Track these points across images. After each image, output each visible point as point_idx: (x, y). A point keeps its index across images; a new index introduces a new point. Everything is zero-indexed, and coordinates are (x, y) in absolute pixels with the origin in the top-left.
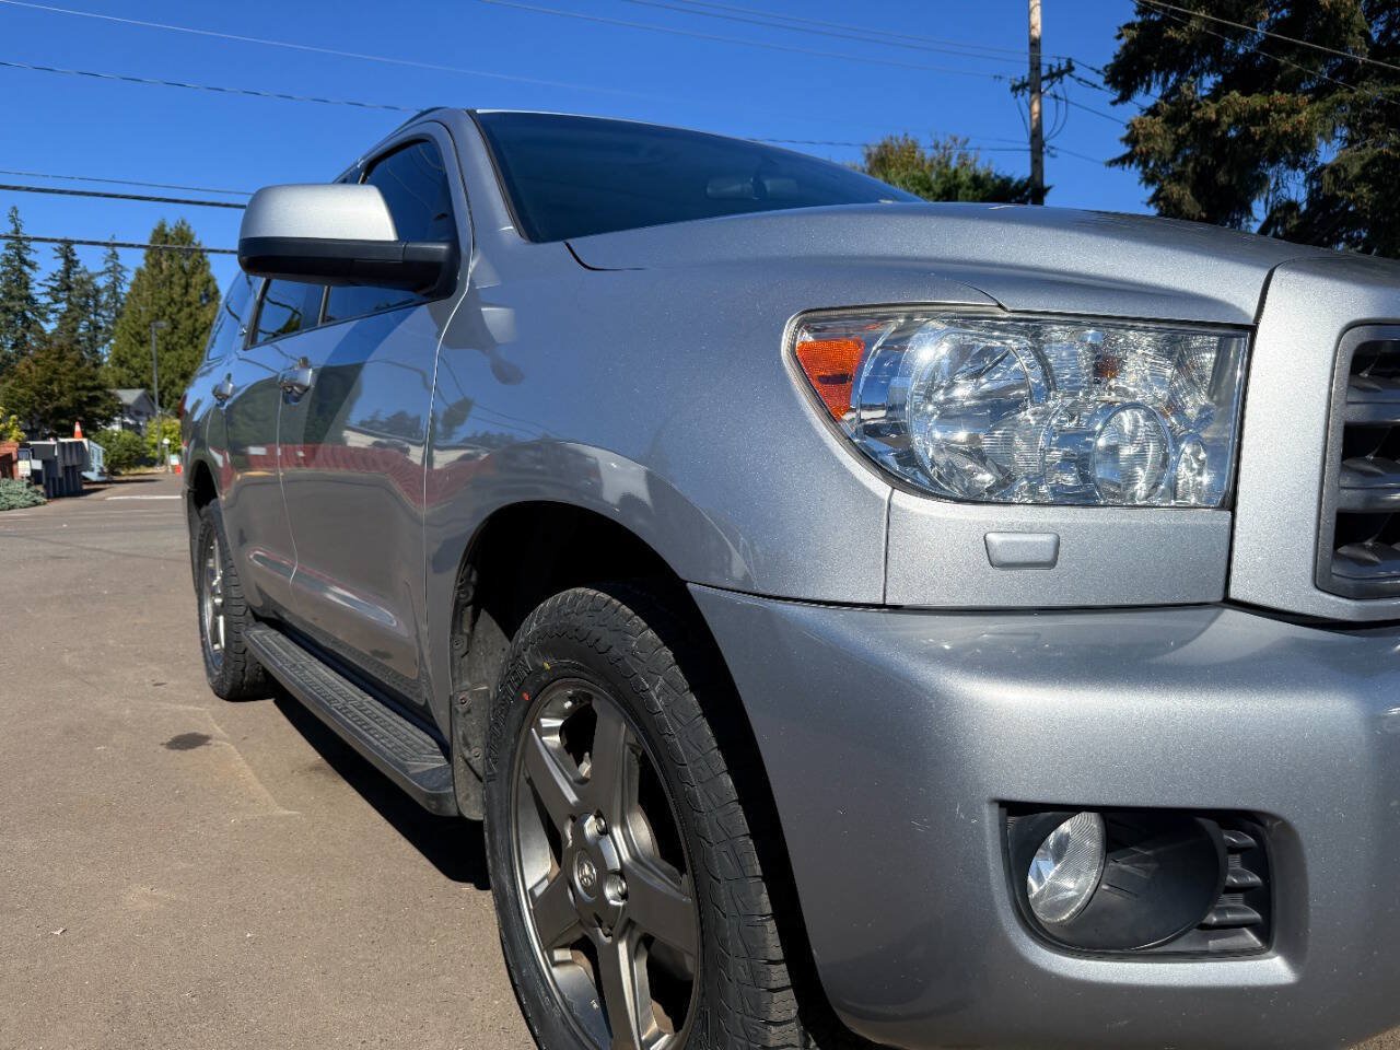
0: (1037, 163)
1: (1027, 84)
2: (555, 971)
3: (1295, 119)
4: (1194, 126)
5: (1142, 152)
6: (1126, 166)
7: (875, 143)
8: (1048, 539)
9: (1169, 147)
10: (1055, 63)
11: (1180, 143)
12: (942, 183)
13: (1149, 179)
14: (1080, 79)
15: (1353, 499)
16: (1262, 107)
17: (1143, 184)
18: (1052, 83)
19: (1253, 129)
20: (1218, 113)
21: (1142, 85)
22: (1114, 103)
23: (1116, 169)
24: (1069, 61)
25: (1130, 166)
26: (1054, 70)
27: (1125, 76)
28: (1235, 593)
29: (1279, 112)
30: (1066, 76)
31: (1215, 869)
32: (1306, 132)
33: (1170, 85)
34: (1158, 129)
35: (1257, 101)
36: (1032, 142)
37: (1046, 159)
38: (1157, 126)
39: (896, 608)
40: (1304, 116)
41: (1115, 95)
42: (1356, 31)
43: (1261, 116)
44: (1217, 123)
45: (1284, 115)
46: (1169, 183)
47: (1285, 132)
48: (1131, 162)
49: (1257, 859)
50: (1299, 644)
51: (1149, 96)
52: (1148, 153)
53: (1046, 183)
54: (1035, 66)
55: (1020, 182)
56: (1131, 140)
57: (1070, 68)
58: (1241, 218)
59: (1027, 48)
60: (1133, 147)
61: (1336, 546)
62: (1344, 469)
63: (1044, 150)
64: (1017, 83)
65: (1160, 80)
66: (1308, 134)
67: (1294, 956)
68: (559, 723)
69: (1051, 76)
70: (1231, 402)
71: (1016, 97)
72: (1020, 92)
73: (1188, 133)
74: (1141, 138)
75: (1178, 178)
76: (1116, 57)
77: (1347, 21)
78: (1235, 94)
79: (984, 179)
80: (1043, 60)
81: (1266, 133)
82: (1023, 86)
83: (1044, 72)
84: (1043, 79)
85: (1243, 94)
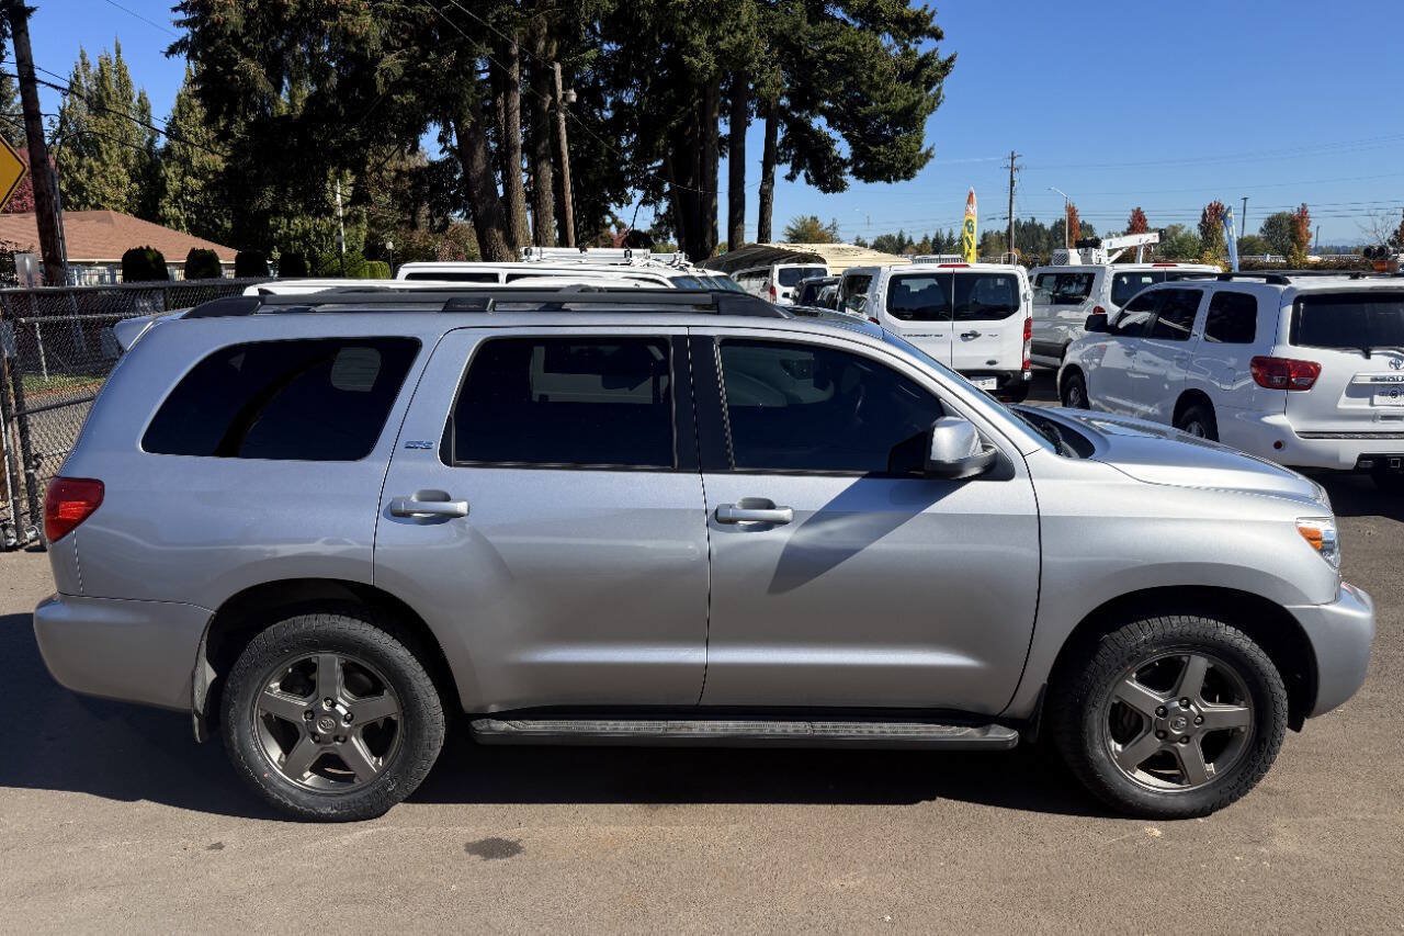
3: (360, 21)
19: (324, 23)
32: (366, 34)
43: (328, 11)
45: (350, 16)
47: (354, 33)
81: (335, 28)
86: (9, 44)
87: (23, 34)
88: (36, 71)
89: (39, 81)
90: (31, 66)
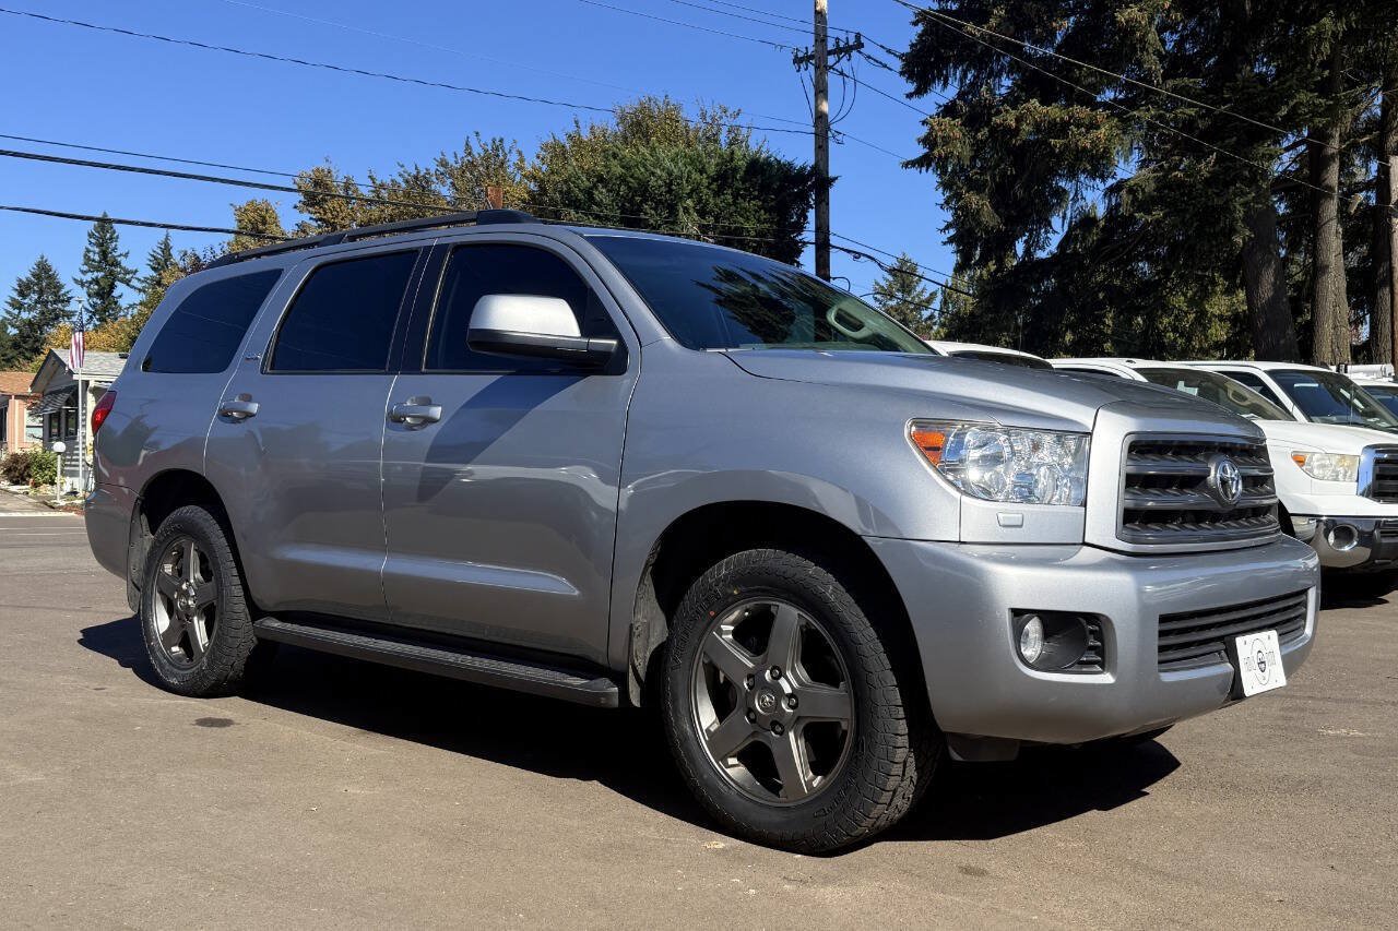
0: (821, 148)
1: (812, 57)
2: (728, 771)
3: (1093, 134)
4: (993, 131)
5: (940, 155)
6: (924, 169)
7: (630, 104)
8: (1020, 516)
9: (967, 153)
10: (843, 36)
11: (978, 148)
12: (717, 165)
13: (946, 186)
14: (869, 57)
15: (1130, 504)
16: (1062, 119)
17: (941, 189)
18: (839, 59)
19: (1052, 141)
20: (1019, 120)
21: (939, 79)
22: (910, 96)
23: (914, 171)
24: (858, 36)
25: (927, 170)
26: (842, 45)
27: (922, 67)
28: (1087, 540)
29: (1078, 126)
30: (854, 53)
31: (1085, 639)
32: (1105, 148)
33: (968, 82)
34: (957, 133)
35: (1055, 112)
36: (815, 125)
37: (832, 145)
38: (954, 128)
39: (965, 543)
40: (1103, 132)
41: (911, 87)
42: (1151, 51)
43: (1061, 129)
44: (1017, 130)
45: (1083, 130)
46: (968, 192)
47: (1085, 147)
48: (928, 166)
49: (1099, 635)
50: (1112, 559)
51: (945, 93)
52: (947, 158)
53: (831, 174)
54: (821, 39)
55: (803, 168)
56: (928, 141)
57: (859, 45)
58: (1040, 228)
59: (811, 18)
60: (931, 149)
61: (1124, 523)
62: (1126, 492)
63: (830, 134)
64: (800, 55)
65: (958, 77)
66: (1107, 151)
67: (1113, 673)
68: (732, 628)
69: (838, 51)
70: (1082, 459)
71: (798, 71)
72: (803, 66)
73: (987, 139)
74: (939, 140)
75: (976, 186)
76: (912, 45)
77: (1142, 40)
78: (1035, 102)
79: (763, 164)
80: (830, 32)
81: (1066, 146)
82: (808, 58)
83: (831, 46)
84: (830, 53)
85: (1042, 103)
86: (811, 214)
87: (824, 203)
88: (831, 237)
89: (834, 247)
90: (827, 233)
